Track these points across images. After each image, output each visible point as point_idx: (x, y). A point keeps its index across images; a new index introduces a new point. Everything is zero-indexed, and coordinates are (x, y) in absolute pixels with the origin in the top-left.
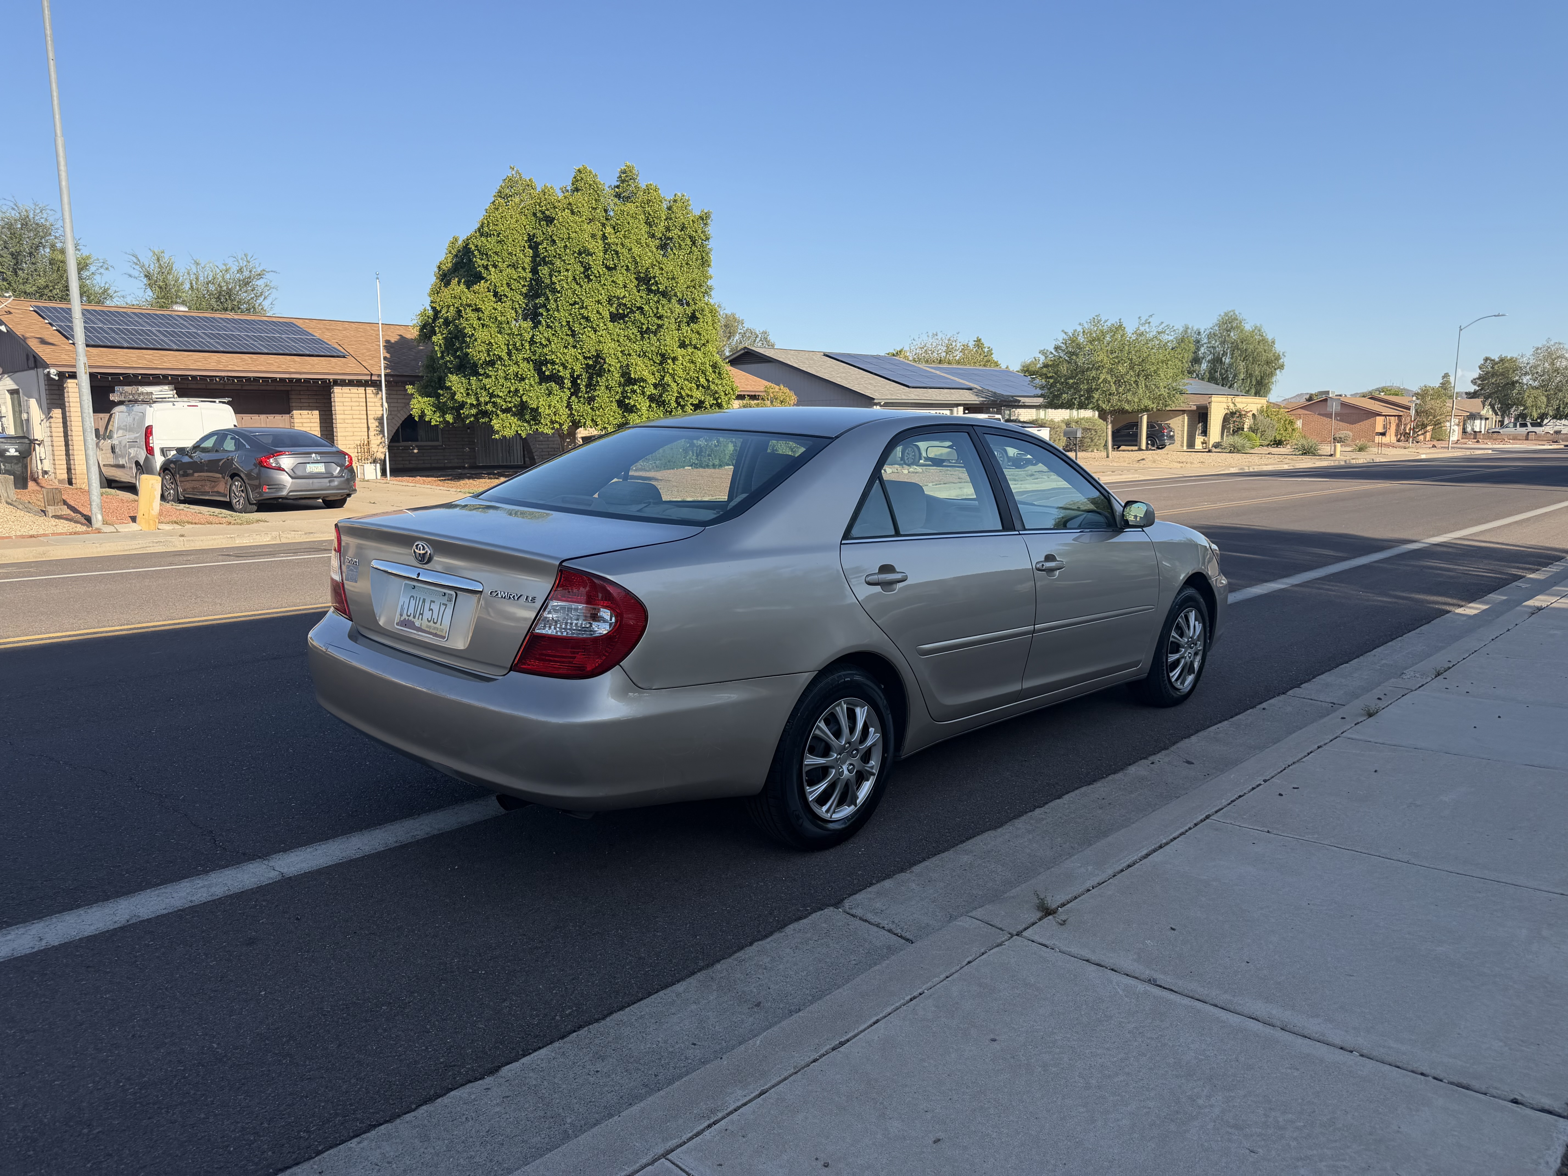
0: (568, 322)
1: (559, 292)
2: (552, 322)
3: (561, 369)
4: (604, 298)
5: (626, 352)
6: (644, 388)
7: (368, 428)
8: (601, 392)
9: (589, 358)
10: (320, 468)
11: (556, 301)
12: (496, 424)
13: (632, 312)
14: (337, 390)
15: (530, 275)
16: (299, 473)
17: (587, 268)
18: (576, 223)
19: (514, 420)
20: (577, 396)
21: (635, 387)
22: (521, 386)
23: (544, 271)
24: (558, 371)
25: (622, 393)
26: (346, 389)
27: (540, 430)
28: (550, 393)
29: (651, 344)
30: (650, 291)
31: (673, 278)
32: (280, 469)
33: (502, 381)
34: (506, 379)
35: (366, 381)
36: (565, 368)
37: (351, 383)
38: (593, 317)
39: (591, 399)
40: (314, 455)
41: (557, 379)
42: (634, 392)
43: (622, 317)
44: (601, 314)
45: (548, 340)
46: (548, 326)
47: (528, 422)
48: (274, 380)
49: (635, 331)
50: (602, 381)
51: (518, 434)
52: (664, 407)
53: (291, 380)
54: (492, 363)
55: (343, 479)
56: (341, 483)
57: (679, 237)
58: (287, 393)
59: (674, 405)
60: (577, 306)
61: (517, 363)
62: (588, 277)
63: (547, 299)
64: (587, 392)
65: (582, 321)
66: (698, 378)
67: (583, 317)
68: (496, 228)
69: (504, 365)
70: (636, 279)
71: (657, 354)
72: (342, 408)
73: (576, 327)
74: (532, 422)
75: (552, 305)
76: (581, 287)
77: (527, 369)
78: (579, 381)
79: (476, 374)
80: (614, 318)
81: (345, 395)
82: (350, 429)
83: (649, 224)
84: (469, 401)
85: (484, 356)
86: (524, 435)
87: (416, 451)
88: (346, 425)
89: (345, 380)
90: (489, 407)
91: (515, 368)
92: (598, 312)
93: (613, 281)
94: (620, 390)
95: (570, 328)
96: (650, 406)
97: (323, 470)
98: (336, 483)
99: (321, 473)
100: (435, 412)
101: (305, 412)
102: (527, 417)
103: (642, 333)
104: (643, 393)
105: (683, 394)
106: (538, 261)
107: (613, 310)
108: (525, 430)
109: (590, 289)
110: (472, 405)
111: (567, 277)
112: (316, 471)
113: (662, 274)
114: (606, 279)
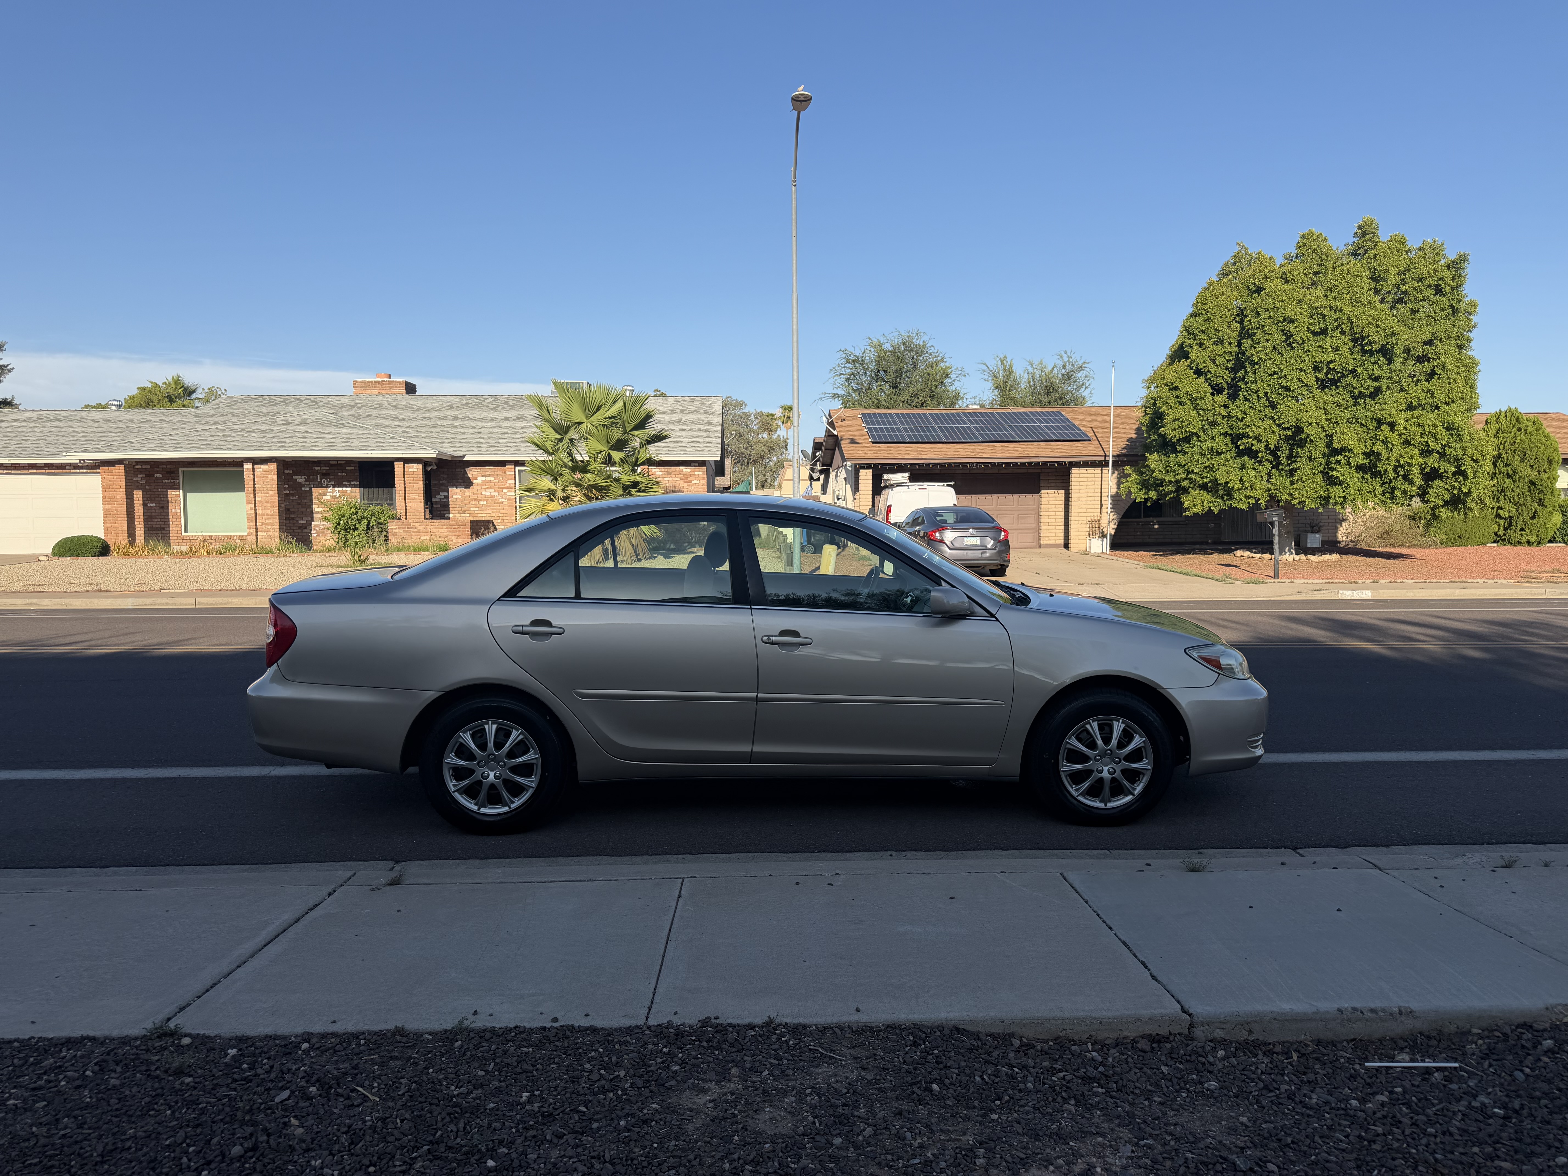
0: (1266, 393)
1: (1257, 363)
2: (1250, 395)
3: (1254, 442)
4: (1308, 364)
5: (1333, 420)
6: (1349, 458)
7: (1101, 505)
8: (1302, 463)
9: (1288, 428)
10: (976, 541)
11: (1255, 373)
12: (1186, 501)
13: (1343, 376)
14: (1075, 471)
15: (1236, 349)
16: (957, 545)
17: (1288, 336)
18: (1284, 292)
19: (1207, 496)
20: (1278, 469)
21: (1339, 457)
22: (1216, 461)
23: (1247, 343)
24: (1252, 445)
25: (1327, 464)
26: (1083, 470)
27: (1234, 505)
28: (1243, 467)
29: (1368, 410)
30: (1364, 352)
31: (1393, 334)
32: (942, 541)
33: (1196, 457)
34: (1201, 454)
35: (1100, 462)
36: (1259, 441)
37: (1086, 464)
38: (1294, 385)
39: (1292, 472)
40: (971, 530)
41: (1251, 453)
42: (1339, 462)
43: (1334, 382)
44: (1303, 382)
45: (1245, 413)
46: (1246, 399)
47: (1222, 498)
48: (1015, 464)
49: (1347, 396)
50: (1303, 452)
51: (1210, 511)
52: (1381, 478)
53: (1030, 463)
54: (1187, 440)
55: (994, 551)
56: (992, 555)
57: (1415, 289)
58: (1039, 474)
59: (1392, 475)
60: (1276, 376)
61: (1213, 438)
62: (1290, 345)
63: (1246, 372)
64: (1288, 465)
65: (1280, 391)
66: (1427, 442)
67: (1283, 387)
68: (1205, 307)
69: (1199, 441)
70: (1352, 340)
71: (1372, 419)
72: (1078, 487)
73: (1274, 398)
74: (1225, 498)
75: (1251, 377)
76: (1282, 355)
77: (1221, 443)
78: (1279, 453)
79: (1175, 451)
80: (1324, 385)
81: (1081, 475)
82: (1083, 507)
83: (1375, 279)
84: (1167, 479)
85: (1178, 435)
86: (1216, 511)
87: (1156, 527)
88: (1080, 503)
89: (1080, 462)
90: (1185, 483)
91: (1209, 444)
92: (1300, 380)
93: (1319, 346)
94: (1323, 461)
95: (1268, 400)
96: (1363, 477)
97: (978, 543)
98: (988, 555)
99: (976, 546)
100: (1141, 489)
101: (1053, 491)
102: (1221, 492)
103: (1355, 398)
104: (1349, 464)
105: (1402, 462)
106: (1245, 334)
107: (1321, 376)
108: (1216, 505)
109: (1290, 357)
110: (1170, 482)
111: (1265, 348)
112: (972, 543)
113: (1377, 332)
114: (1312, 344)
